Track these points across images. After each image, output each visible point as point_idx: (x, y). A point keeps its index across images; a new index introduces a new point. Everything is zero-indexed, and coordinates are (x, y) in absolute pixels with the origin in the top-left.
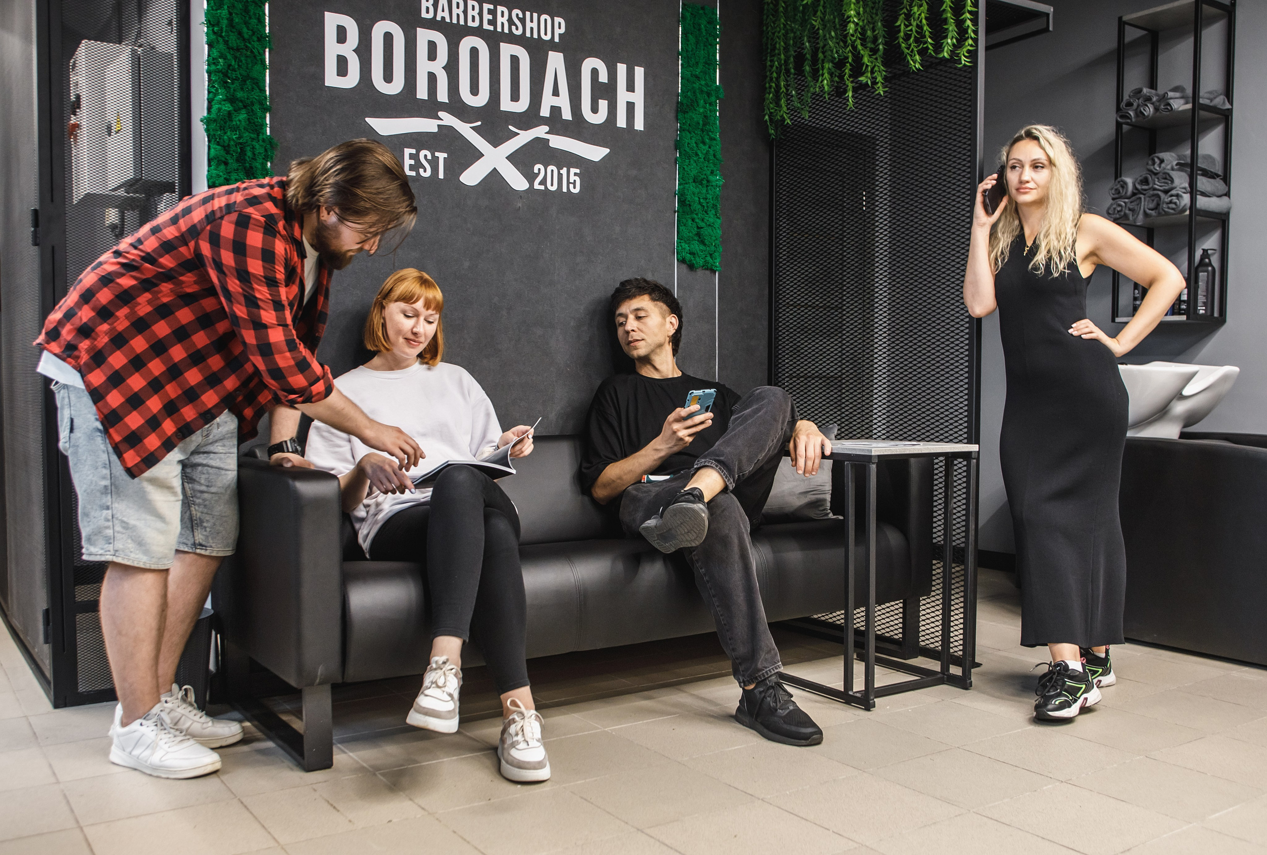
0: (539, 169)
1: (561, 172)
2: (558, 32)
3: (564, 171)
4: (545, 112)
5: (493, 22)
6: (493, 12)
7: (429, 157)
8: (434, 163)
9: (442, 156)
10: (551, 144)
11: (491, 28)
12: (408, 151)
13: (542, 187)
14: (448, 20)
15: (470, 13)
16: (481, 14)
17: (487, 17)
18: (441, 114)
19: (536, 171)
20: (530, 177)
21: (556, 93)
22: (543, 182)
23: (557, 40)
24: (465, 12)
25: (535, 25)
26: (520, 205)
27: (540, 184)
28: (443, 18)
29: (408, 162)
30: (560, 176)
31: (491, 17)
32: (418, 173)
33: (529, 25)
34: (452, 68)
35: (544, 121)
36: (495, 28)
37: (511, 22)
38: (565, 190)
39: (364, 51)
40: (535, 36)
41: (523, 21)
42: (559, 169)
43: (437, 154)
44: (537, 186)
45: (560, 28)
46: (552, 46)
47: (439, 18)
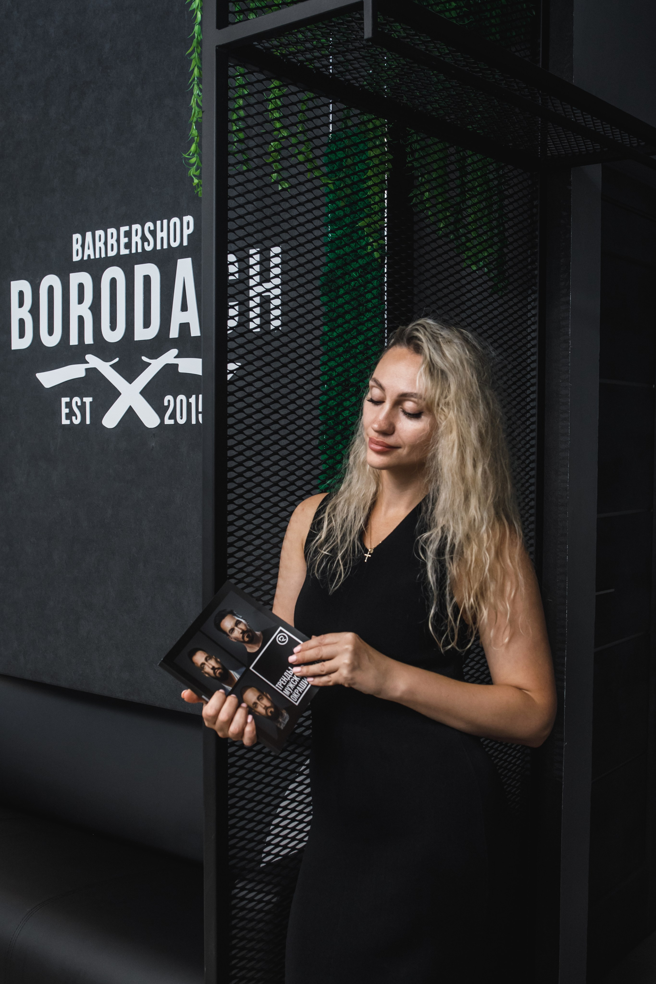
0: (169, 401)
1: (190, 400)
2: (187, 232)
3: (193, 400)
4: (174, 333)
5: (128, 246)
6: (128, 234)
7: (79, 404)
8: (82, 408)
9: (88, 400)
10: (181, 370)
11: (127, 252)
12: (65, 400)
13: (172, 422)
14: (92, 257)
15: (110, 241)
16: (118, 241)
17: (124, 240)
18: (89, 357)
19: (166, 404)
20: (161, 410)
21: (184, 308)
22: (173, 416)
23: (185, 243)
24: (106, 244)
25: (164, 234)
26: (154, 444)
27: (170, 418)
28: (89, 256)
29: (65, 411)
30: (189, 405)
31: (126, 240)
32: (71, 421)
33: (159, 235)
34: (95, 308)
35: (174, 343)
36: (131, 251)
37: (144, 239)
38: (194, 422)
39: (35, 311)
40: (165, 246)
41: (153, 233)
42: (188, 397)
43: (85, 399)
44: (168, 422)
45: (188, 228)
46: (182, 252)
47: (86, 258)
